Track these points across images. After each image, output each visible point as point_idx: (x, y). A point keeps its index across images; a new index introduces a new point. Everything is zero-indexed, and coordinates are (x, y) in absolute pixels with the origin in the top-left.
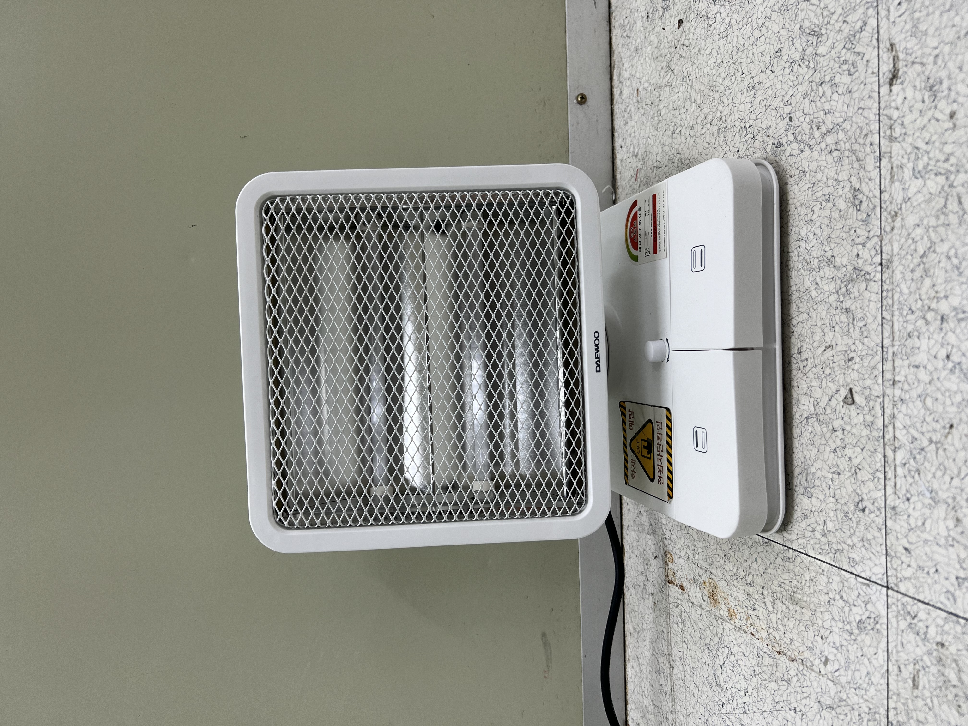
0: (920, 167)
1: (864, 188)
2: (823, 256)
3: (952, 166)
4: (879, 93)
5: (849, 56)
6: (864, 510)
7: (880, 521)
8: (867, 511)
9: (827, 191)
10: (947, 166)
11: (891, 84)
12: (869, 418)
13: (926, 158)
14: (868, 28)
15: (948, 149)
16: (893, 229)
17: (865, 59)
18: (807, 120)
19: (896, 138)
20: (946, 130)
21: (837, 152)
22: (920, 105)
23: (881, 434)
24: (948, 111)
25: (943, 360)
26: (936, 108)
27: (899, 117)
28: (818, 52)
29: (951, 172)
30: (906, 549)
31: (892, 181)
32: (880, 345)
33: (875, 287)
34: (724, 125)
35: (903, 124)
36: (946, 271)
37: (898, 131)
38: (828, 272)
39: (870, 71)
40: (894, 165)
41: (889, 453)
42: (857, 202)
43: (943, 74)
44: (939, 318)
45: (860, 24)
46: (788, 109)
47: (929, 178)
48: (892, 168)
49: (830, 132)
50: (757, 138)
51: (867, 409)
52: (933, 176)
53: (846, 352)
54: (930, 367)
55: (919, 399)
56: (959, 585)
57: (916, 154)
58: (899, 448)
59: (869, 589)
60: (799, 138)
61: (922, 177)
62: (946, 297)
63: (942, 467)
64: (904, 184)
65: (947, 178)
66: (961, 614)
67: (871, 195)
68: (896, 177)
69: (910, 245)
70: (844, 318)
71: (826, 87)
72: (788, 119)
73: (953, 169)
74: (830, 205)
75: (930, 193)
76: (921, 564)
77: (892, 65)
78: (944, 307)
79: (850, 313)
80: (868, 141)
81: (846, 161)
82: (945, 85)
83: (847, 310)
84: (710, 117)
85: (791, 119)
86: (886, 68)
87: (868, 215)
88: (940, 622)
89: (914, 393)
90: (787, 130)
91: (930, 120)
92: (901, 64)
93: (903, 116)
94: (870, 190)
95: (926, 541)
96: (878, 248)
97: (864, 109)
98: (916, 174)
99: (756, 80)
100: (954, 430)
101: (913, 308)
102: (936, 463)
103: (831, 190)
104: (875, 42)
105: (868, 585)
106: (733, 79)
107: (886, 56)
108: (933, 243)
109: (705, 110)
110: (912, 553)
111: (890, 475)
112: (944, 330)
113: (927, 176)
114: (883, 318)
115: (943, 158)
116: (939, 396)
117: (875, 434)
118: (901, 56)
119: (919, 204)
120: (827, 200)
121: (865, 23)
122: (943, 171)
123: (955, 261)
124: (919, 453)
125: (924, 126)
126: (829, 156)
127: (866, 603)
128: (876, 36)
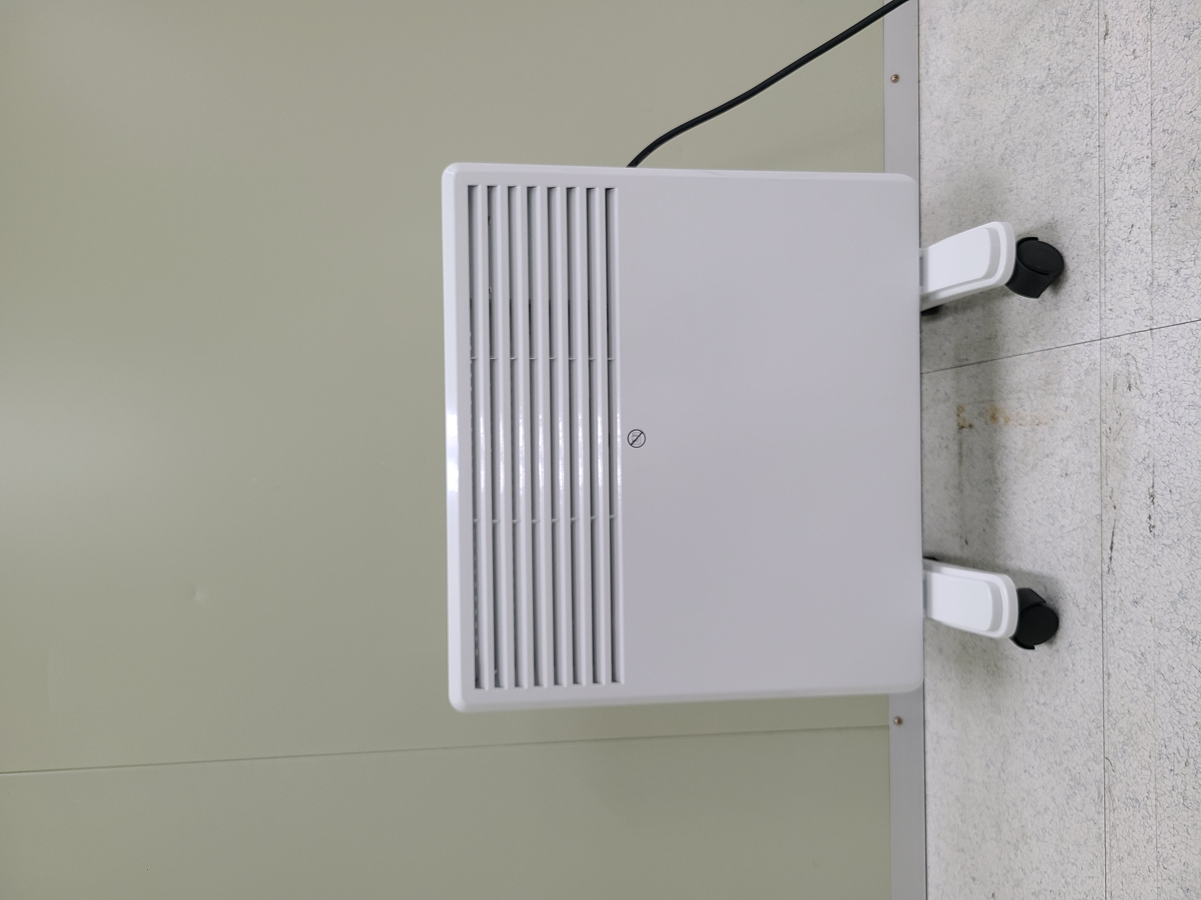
0: (1119, 84)
1: (1091, 104)
2: (1067, 151)
3: (1133, 80)
4: (1099, 45)
5: (1083, 25)
6: (1088, 300)
7: (1097, 301)
8: (1090, 299)
9: (1070, 110)
10: (1131, 80)
11: (1105, 39)
12: (1092, 241)
13: (1121, 78)
14: (1093, 7)
15: (1132, 70)
16: (1105, 123)
17: (1092, 26)
18: (1059, 68)
19: (1107, 70)
20: (1131, 60)
21: (1076, 85)
22: (1119, 49)
23: (1098, 248)
24: (1132, 50)
25: (1129, 190)
26: (1126, 49)
27: (1108, 57)
28: (1066, 25)
29: (1133, 83)
30: (1110, 310)
31: (1105, 96)
32: (1098, 194)
33: (1096, 161)
34: (1006, 82)
35: (1110, 61)
36: (1130, 140)
37: (1108, 65)
38: (1071, 160)
39: (1094, 33)
40: (1106, 86)
41: (1103, 257)
42: (1087, 112)
43: (1130, 29)
44: (1127, 166)
45: (1089, 5)
46: (1048, 63)
47: (1122, 90)
48: (1105, 88)
49: (1072, 73)
50: (1029, 85)
51: (1091, 236)
52: (1124, 88)
53: (1080, 206)
54: (1123, 197)
55: (1117, 218)
56: (1136, 315)
57: (1117, 77)
58: (1107, 252)
59: (1091, 347)
60: (1054, 81)
61: (1119, 89)
62: (1130, 154)
63: (1128, 252)
64: (1111, 96)
65: (1131, 87)
66: (1137, 331)
67: (1094, 107)
68: (1107, 93)
69: (1114, 130)
70: (1079, 186)
71: (1071, 46)
72: (1047, 70)
73: (1134, 81)
74: (1072, 118)
75: (1123, 98)
76: (1117, 314)
77: (1105, 28)
78: (1129, 160)
79: (1082, 182)
80: (1092, 76)
81: (1080, 89)
82: (1131, 35)
83: (1081, 180)
84: (996, 78)
85: (1049, 69)
86: (1103, 30)
87: (1092, 119)
88: (1127, 341)
89: (1115, 216)
90: (1047, 76)
91: (1123, 56)
92: (1110, 26)
93: (1111, 57)
94: (1094, 104)
95: (1120, 299)
96: (1097, 137)
97: (1090, 56)
98: (1117, 88)
99: (1028, 47)
100: (1134, 227)
101: (1115, 167)
102: (1125, 250)
103: (1072, 109)
104: (1097, 15)
105: (1090, 345)
106: (1013, 49)
107: (1103, 23)
108: (1124, 125)
109: (994, 74)
110: (1114, 310)
111: (1103, 269)
112: (1129, 173)
113: (1122, 89)
114: (1100, 178)
115: (1129, 76)
116: (1127, 212)
117: (1095, 249)
118: (1110, 21)
119: (1118, 105)
120: (1070, 116)
121: (1092, 4)
122: (1129, 84)
123: (1135, 132)
124: (1117, 250)
125: (1121, 60)
126: (1072, 88)
127: (1089, 357)
128: (1097, 12)
